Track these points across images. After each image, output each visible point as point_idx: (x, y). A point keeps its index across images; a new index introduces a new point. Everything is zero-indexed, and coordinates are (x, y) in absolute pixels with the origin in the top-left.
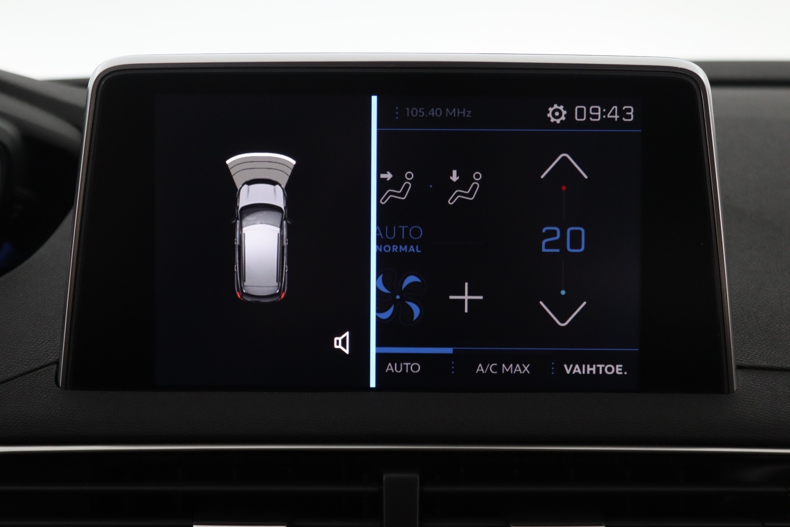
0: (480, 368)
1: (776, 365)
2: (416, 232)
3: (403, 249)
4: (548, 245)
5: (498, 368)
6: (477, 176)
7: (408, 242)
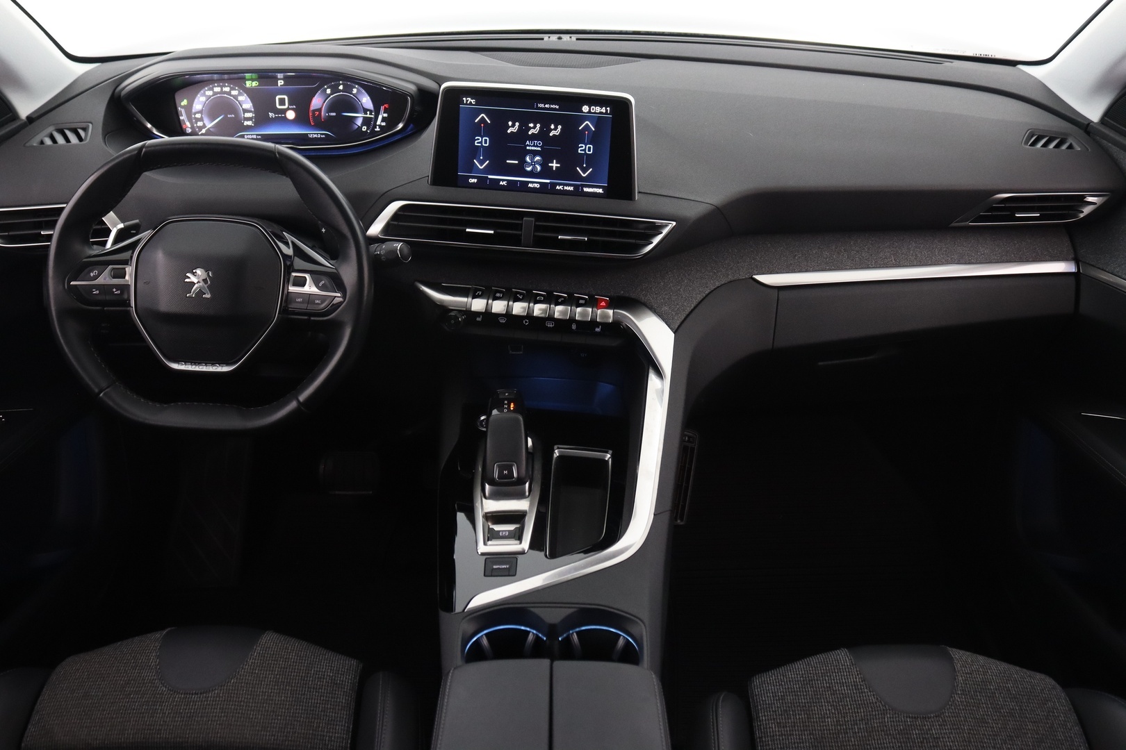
0: (558, 187)
1: (652, 192)
2: (540, 144)
3: (535, 148)
4: (581, 150)
5: (563, 188)
6: (560, 127)
7: (537, 146)
